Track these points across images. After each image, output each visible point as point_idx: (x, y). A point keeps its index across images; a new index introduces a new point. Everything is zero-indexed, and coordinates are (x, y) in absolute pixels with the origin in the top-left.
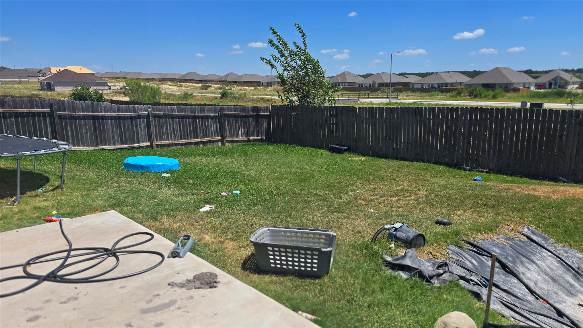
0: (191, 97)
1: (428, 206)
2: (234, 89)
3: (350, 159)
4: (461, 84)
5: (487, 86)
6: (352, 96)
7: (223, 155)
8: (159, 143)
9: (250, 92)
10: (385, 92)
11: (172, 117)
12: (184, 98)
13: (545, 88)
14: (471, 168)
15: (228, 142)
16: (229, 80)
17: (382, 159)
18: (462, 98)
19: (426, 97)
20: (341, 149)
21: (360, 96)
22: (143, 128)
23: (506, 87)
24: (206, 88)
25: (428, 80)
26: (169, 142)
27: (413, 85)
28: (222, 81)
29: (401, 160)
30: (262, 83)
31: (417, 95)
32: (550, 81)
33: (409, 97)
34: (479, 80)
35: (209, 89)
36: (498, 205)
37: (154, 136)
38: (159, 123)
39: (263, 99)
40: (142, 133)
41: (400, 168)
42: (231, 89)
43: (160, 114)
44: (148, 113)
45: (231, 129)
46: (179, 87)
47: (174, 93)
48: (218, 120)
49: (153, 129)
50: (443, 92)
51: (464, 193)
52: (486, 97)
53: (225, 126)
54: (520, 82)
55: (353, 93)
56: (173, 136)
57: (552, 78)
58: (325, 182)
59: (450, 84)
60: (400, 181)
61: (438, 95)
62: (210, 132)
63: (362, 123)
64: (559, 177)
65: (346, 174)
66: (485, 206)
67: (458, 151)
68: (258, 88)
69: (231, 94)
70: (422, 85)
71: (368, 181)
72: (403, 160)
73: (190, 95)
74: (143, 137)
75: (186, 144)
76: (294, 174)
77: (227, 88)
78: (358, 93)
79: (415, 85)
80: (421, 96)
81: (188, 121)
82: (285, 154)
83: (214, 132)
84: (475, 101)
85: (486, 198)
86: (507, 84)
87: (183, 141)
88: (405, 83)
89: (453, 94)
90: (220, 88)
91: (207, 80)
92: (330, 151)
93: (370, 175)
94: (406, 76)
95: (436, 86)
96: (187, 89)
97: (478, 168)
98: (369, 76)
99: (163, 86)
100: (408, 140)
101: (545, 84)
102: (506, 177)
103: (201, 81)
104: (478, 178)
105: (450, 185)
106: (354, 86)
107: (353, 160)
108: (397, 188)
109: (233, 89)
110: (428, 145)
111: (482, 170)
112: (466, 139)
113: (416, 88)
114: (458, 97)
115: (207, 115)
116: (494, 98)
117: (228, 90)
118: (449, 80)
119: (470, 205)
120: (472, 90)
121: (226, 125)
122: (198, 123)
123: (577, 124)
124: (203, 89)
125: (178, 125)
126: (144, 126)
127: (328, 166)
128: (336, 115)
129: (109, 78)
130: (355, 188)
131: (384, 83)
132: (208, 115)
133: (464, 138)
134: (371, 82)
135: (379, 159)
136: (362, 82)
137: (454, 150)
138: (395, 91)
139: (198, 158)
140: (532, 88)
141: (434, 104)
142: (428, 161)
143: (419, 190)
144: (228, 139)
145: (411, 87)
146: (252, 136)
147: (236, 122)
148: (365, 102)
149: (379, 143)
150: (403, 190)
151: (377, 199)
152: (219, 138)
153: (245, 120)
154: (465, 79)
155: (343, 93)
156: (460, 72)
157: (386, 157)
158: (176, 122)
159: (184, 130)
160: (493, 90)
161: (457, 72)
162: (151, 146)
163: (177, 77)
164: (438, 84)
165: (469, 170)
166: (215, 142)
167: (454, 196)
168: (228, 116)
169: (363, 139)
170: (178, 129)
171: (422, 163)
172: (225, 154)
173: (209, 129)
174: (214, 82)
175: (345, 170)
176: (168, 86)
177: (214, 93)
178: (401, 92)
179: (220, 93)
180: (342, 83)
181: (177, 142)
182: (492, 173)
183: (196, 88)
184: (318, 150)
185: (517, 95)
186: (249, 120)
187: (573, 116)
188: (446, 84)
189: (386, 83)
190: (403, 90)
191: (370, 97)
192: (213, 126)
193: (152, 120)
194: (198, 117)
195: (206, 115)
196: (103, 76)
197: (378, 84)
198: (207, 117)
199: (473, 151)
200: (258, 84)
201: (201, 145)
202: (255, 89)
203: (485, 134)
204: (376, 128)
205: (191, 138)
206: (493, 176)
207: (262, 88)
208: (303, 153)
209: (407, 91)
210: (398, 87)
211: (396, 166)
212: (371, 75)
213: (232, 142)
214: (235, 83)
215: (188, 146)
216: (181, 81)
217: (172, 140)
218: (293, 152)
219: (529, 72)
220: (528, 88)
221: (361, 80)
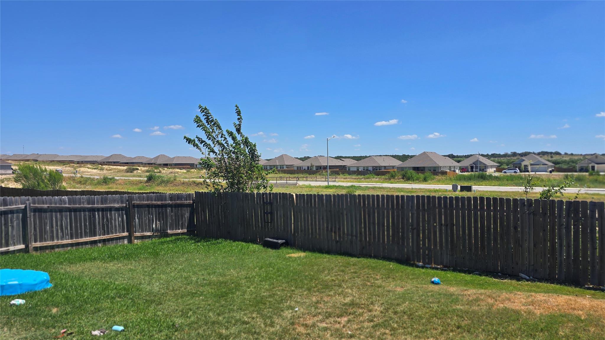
0: (112, 181)
1: (387, 331)
2: (164, 171)
3: (287, 256)
4: (393, 167)
5: (417, 169)
6: (290, 179)
7: (125, 259)
8: (38, 244)
9: (182, 175)
10: (323, 175)
11: (61, 210)
12: (103, 182)
13: (468, 171)
14: (424, 264)
15: (137, 238)
16: (158, 162)
17: (325, 255)
18: (396, 181)
19: (363, 180)
20: (277, 243)
21: (298, 179)
22: (16, 226)
23: (435, 170)
24: (132, 171)
25: (362, 164)
26: (53, 243)
27: (349, 167)
28: (151, 164)
29: (345, 256)
30: (196, 165)
31: (354, 178)
32: (471, 164)
33: (346, 180)
34: (409, 164)
35: (135, 172)
36: (474, 327)
37: (31, 235)
38: (40, 219)
39: (194, 182)
40: (14, 233)
41: (345, 267)
42: (160, 172)
43: (43, 207)
44: (26, 207)
45: (142, 222)
46: (101, 170)
47: (92, 177)
48: (125, 212)
49: (31, 227)
50: (378, 175)
51: (428, 308)
52: (418, 179)
53: (135, 219)
54: (445, 165)
55: (292, 176)
56: (60, 234)
57: (473, 162)
58: (254, 296)
59: (383, 167)
60: (347, 288)
61: (374, 178)
62: (114, 227)
63: (300, 212)
64: (520, 274)
65: (282, 280)
66: (458, 328)
67: (408, 244)
68: (192, 170)
69: (159, 177)
70: (358, 167)
71: (309, 290)
72: (348, 256)
73: (111, 179)
74: (15, 238)
75: (78, 244)
76: (214, 285)
77: (156, 171)
78: (296, 175)
79: (351, 168)
80: (358, 179)
81: (83, 215)
82: (208, 252)
83: (119, 226)
84: (408, 184)
85: (457, 316)
86: (435, 167)
87: (74, 241)
88: (342, 165)
89: (387, 177)
90: (148, 171)
91: (134, 163)
92: (264, 246)
93: (311, 280)
94: (342, 159)
95: (371, 169)
96: (109, 172)
97: (431, 264)
98: (307, 159)
99: (81, 169)
100: (352, 231)
101: (467, 167)
102: (464, 276)
103: (127, 163)
104: (436, 279)
105: (409, 295)
106: (293, 169)
107: (290, 257)
108: (345, 300)
109: (162, 172)
110: (374, 238)
111: (436, 266)
112: (415, 231)
113: (352, 171)
114: (392, 180)
115: (110, 206)
116: (425, 180)
117: (157, 173)
118: (382, 163)
119: (440, 329)
120: (404, 173)
121: (136, 217)
122: (97, 216)
123: (530, 214)
124: (128, 172)
125: (68, 220)
126: (18, 224)
127: (260, 269)
128: (271, 203)
129: (16, 160)
130: (293, 303)
131: (321, 166)
132: (112, 207)
133: (413, 229)
134: (310, 165)
135: (321, 254)
136: (300, 165)
137: (403, 244)
138: (332, 174)
139: (88, 264)
140: (457, 171)
141: (371, 187)
142: (376, 257)
143: (372, 303)
144: (138, 234)
145: (347, 170)
146: (169, 230)
147: (149, 213)
148: (304, 185)
149: (320, 235)
150: (352, 304)
151: (321, 321)
152: (126, 234)
153: (160, 211)
154: (397, 163)
155: (281, 175)
156: (390, 156)
157: (329, 252)
158: (66, 216)
159: (76, 226)
160: (423, 173)
161: (388, 156)
162: (26, 250)
163: (99, 160)
164: (373, 167)
165: (423, 267)
166: (120, 239)
167: (417, 312)
168: (139, 206)
169: (301, 231)
170: (67, 226)
171: (369, 260)
172: (128, 256)
173: (111, 223)
174: (142, 164)
175: (281, 273)
176: (86, 169)
177: (140, 176)
178: (339, 174)
179: (147, 177)
180: (280, 165)
181: (65, 242)
182: (447, 270)
183: (120, 171)
184: (250, 244)
185: (445, 177)
186: (166, 210)
187: (525, 205)
188: (380, 167)
189: (324, 166)
190: (340, 173)
191: (308, 179)
192: (117, 219)
193: (30, 216)
194: (98, 210)
195: (108, 207)
196: (9, 159)
197: (316, 166)
198: (110, 209)
199: (424, 244)
200: (192, 166)
201: (100, 245)
202: (188, 171)
203: (435, 224)
204: (315, 218)
205: (86, 236)
206: (450, 275)
207: (196, 170)
208: (231, 249)
209: (344, 174)
210: (335, 170)
211: (341, 264)
212: (309, 157)
213: (143, 238)
214: (166, 165)
215: (81, 246)
216: (103, 163)
217: (58, 240)
218: (218, 249)
219: (451, 156)
220: (454, 171)
221: (299, 163)
